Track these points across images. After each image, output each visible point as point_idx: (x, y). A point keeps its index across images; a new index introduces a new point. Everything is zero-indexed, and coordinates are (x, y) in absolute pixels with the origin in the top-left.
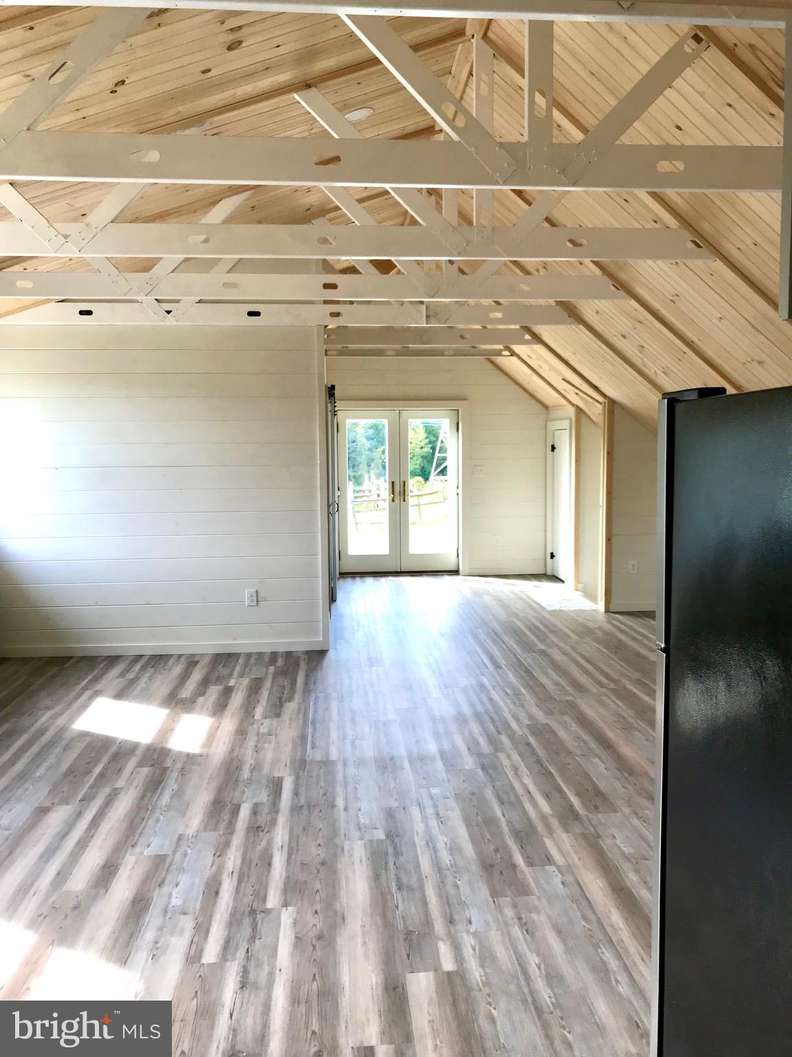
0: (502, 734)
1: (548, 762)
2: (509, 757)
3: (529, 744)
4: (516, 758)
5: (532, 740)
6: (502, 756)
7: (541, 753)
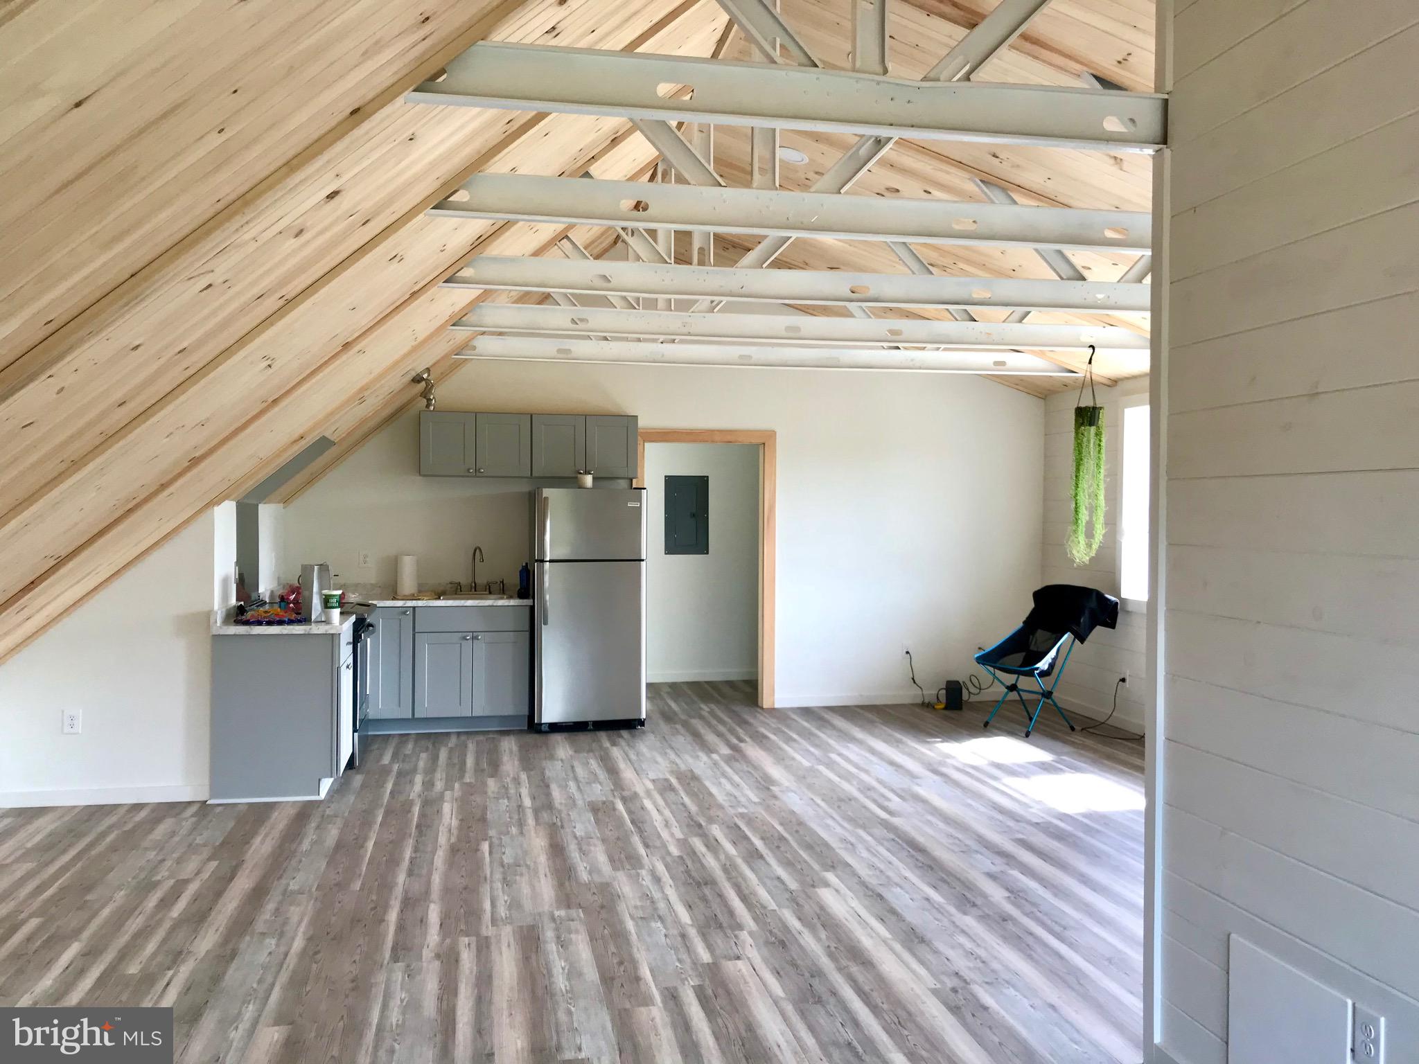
0: (678, 857)
1: (632, 832)
2: (672, 835)
3: (647, 846)
4: (665, 834)
5: (642, 851)
6: (679, 835)
7: (636, 840)
